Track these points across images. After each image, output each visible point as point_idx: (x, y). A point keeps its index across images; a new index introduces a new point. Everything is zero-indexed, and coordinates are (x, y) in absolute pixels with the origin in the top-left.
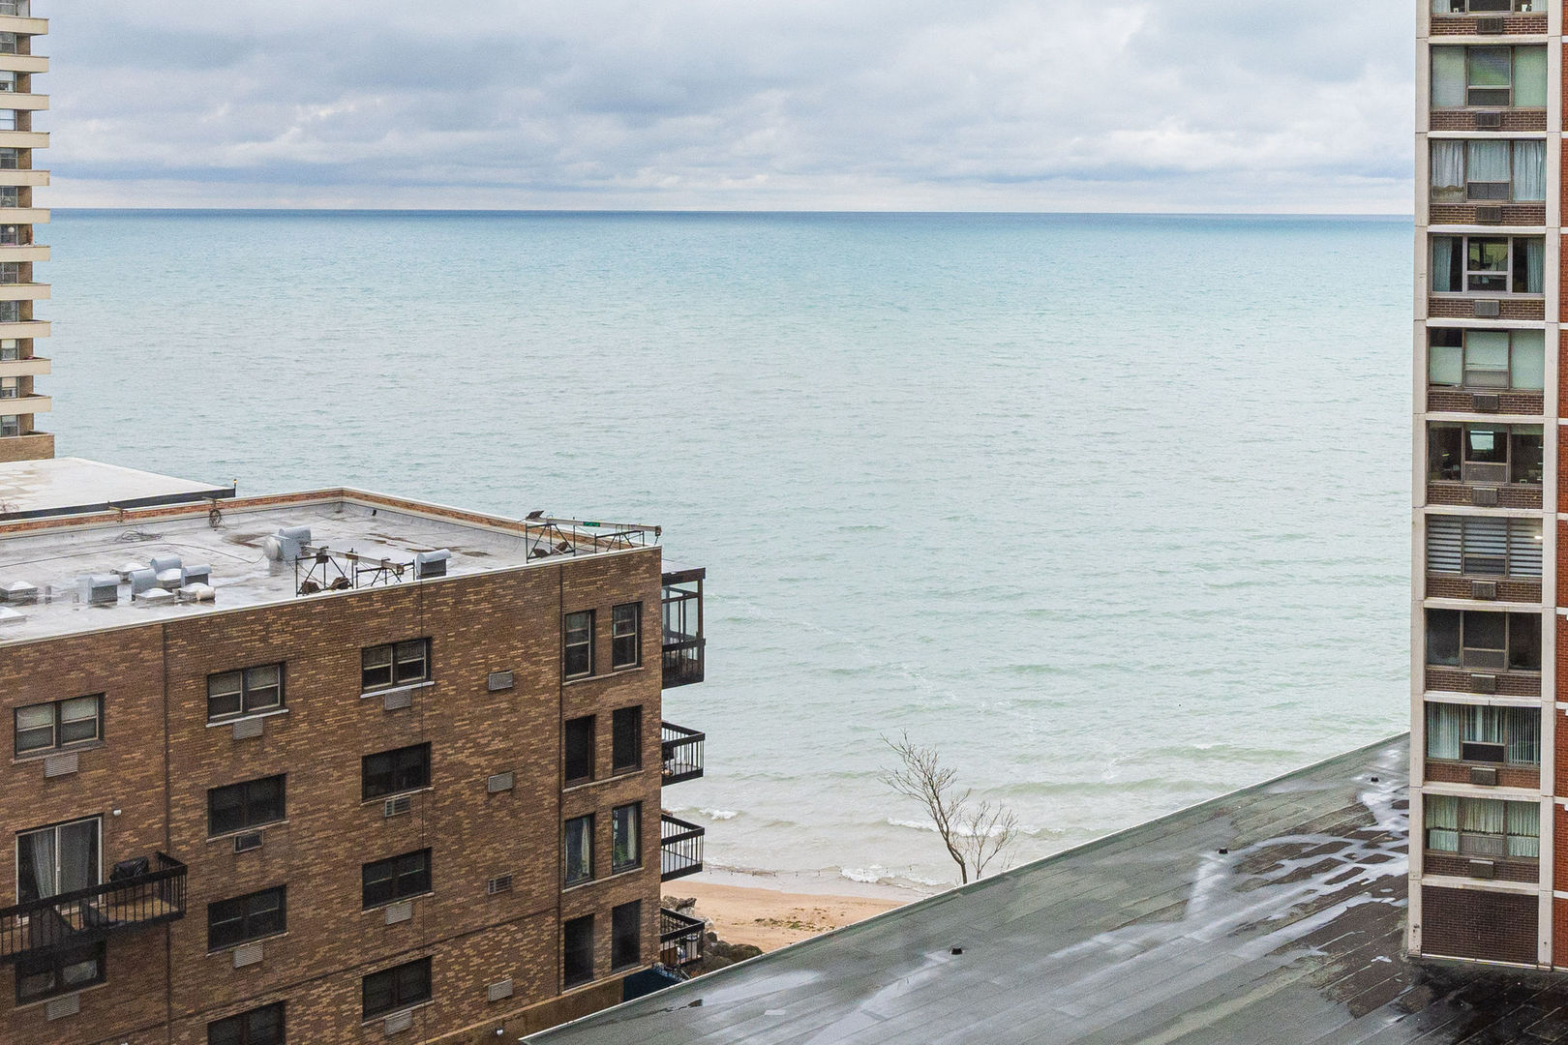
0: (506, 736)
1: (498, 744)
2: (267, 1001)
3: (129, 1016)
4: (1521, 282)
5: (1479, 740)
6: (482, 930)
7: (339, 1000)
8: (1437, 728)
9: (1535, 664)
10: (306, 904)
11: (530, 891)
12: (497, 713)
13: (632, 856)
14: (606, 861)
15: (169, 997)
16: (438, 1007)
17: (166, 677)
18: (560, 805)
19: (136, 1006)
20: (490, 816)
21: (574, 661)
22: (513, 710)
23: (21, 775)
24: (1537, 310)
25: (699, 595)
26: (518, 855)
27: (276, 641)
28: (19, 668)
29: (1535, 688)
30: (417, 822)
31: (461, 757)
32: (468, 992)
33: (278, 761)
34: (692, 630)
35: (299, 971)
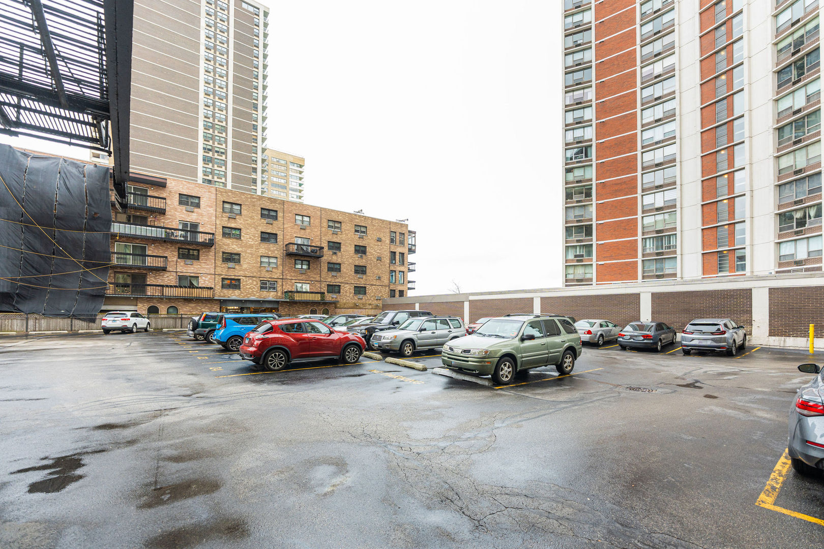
0: (380, 250)
1: (378, 251)
2: (337, 284)
3: (314, 278)
4: (586, 156)
5: (578, 254)
6: (375, 285)
7: (350, 289)
8: (568, 251)
9: (591, 235)
10: (345, 268)
11: (384, 281)
12: (378, 245)
13: (402, 282)
14: (397, 282)
15: (320, 277)
16: (367, 297)
17: (321, 218)
18: (389, 267)
19: (315, 276)
20: (377, 264)
21: (392, 241)
22: (381, 246)
23: (296, 226)
24: (591, 160)
25: (415, 237)
26: (382, 273)
27: (340, 218)
28: (296, 207)
29: (591, 240)
30: (364, 261)
31: (372, 251)
32: (373, 296)
33: (340, 240)
34: (413, 243)
35: (343, 281)
